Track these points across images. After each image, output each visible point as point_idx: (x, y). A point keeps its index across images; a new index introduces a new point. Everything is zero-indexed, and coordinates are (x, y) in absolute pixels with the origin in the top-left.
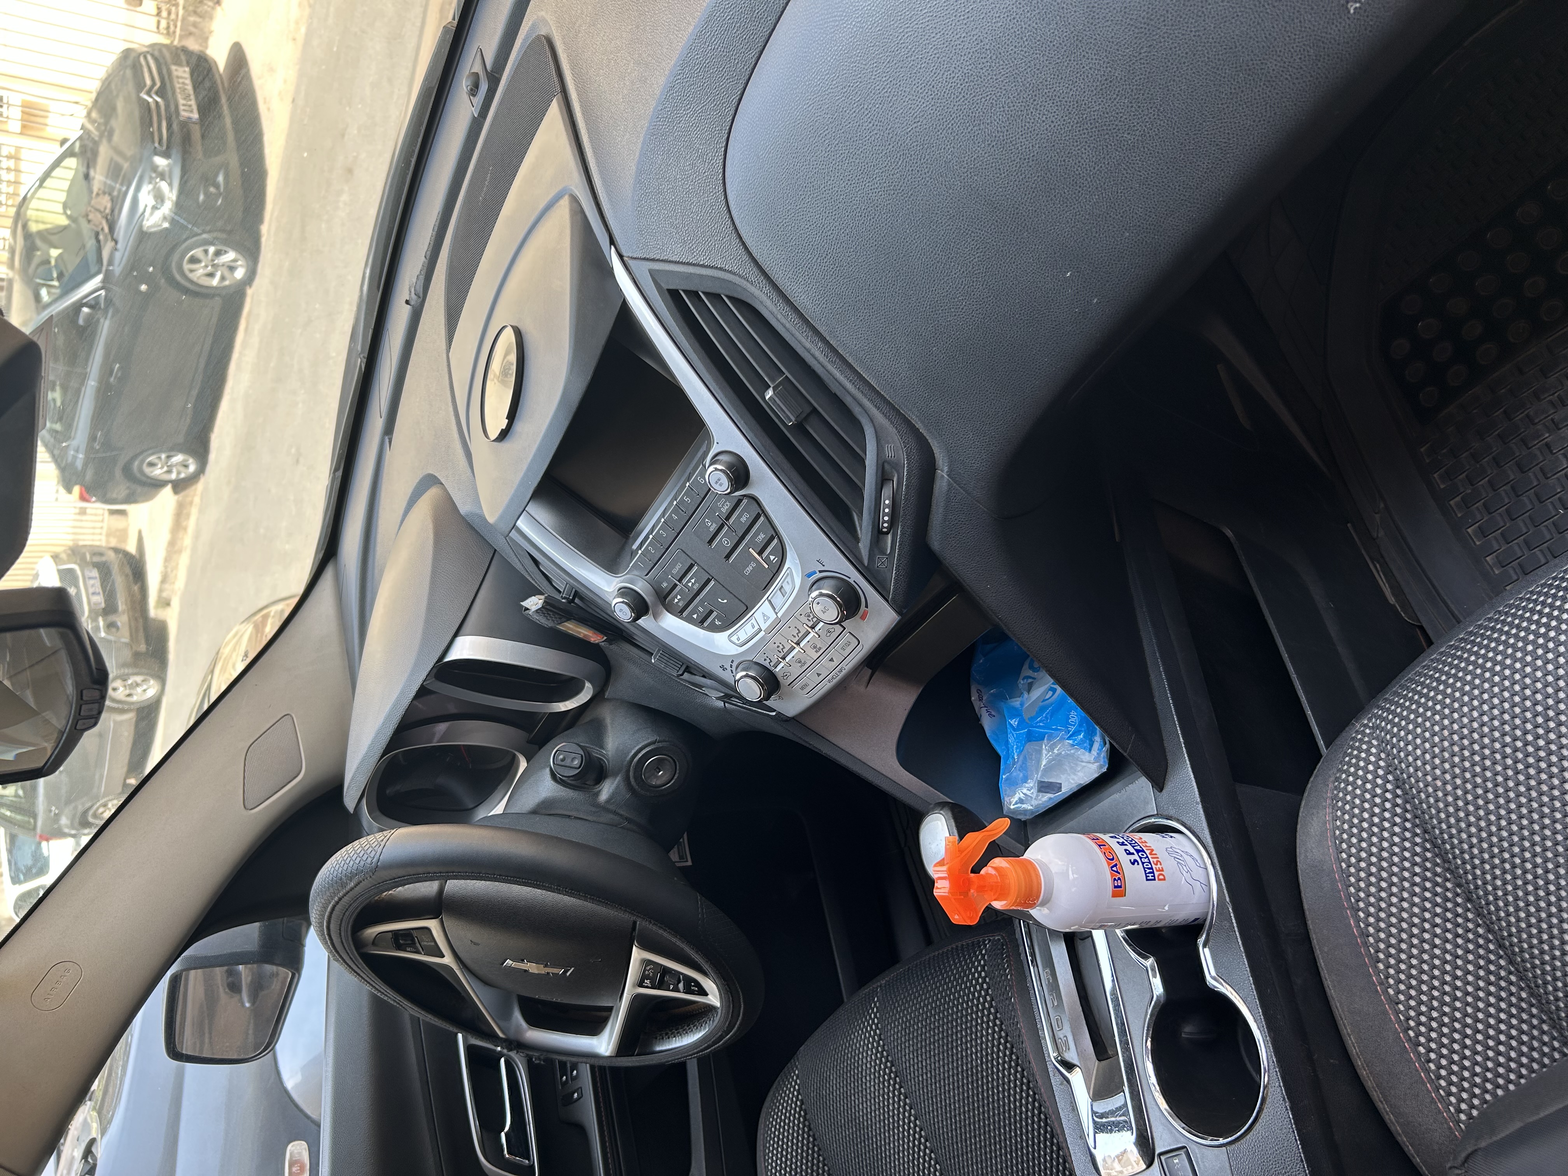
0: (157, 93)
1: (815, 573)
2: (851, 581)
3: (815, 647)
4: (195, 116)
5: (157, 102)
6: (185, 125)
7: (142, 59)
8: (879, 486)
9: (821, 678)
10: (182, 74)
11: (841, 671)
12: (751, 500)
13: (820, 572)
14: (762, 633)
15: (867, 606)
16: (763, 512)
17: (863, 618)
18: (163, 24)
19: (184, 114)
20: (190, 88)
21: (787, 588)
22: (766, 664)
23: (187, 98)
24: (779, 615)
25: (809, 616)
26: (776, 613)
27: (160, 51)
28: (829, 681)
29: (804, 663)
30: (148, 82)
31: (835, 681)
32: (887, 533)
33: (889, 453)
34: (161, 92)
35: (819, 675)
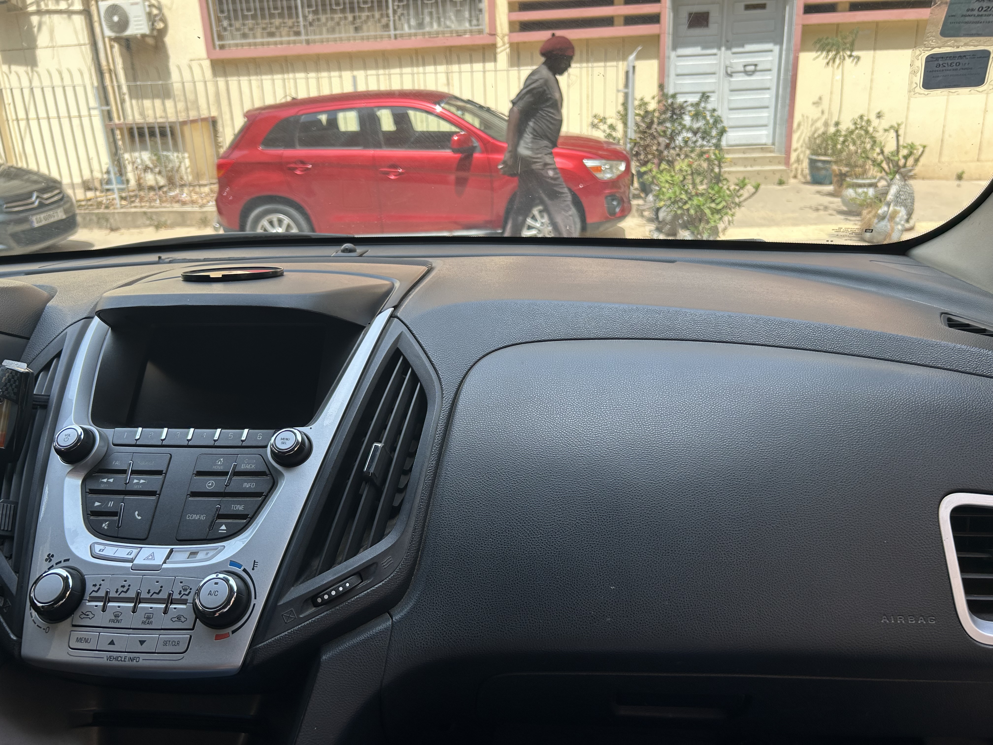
0: (40, 202)
1: (239, 566)
2: (253, 601)
3: (148, 618)
4: (36, 225)
5: (33, 203)
6: (25, 220)
7: (57, 192)
8: (352, 573)
9: (111, 648)
10: (60, 215)
11: (131, 659)
12: (272, 481)
13: (245, 570)
14: (130, 565)
15: (233, 632)
16: (266, 496)
17: (218, 637)
18: (83, 203)
19: (34, 218)
20: (52, 220)
21: (200, 556)
22: (89, 588)
23: (46, 219)
24: (165, 566)
25: (185, 590)
26: (165, 562)
27: (68, 202)
28: (110, 658)
29: (118, 621)
30: (46, 196)
31: (114, 662)
32: (316, 605)
33: (385, 562)
34: (41, 205)
35: (112, 643)
